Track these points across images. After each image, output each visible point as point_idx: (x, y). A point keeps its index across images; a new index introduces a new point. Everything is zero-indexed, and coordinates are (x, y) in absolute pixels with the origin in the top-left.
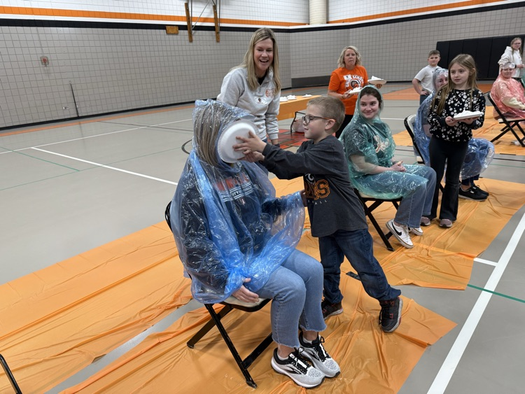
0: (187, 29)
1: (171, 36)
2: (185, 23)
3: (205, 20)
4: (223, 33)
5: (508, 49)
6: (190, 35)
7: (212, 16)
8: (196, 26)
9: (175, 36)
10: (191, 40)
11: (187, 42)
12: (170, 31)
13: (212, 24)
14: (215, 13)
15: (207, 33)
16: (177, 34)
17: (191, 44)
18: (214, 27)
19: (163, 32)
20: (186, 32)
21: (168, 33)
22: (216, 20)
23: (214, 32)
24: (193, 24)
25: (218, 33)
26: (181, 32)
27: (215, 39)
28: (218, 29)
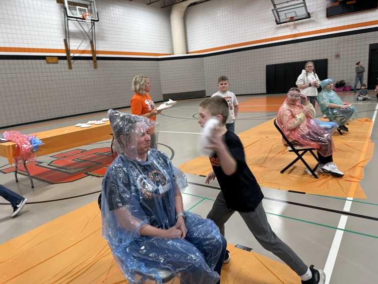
0: (66, 59)
1: (51, 65)
2: (65, 55)
3: (83, 52)
4: (99, 62)
5: (304, 71)
6: (70, 64)
7: (90, 49)
8: (74, 57)
9: (55, 65)
10: (70, 68)
11: (67, 69)
12: (50, 61)
13: (90, 55)
14: (92, 46)
15: (86, 61)
16: (57, 63)
17: (71, 70)
18: (92, 57)
19: (43, 61)
20: (66, 62)
21: (48, 63)
22: (93, 51)
23: (91, 61)
24: (72, 55)
25: (95, 62)
26: (61, 61)
27: (93, 66)
28: (95, 59)
